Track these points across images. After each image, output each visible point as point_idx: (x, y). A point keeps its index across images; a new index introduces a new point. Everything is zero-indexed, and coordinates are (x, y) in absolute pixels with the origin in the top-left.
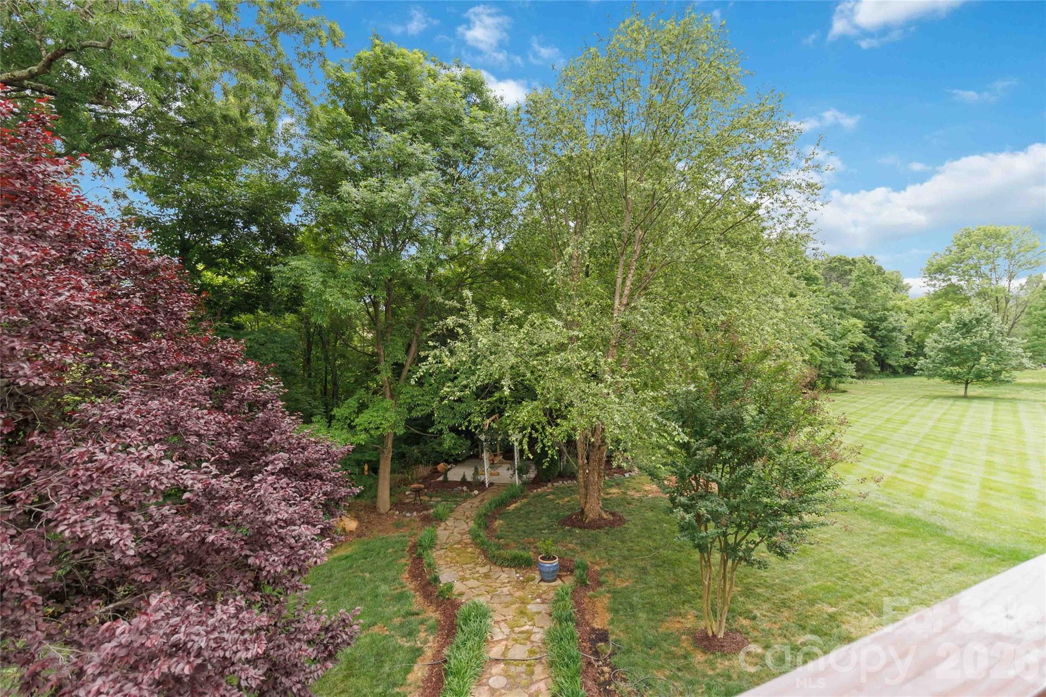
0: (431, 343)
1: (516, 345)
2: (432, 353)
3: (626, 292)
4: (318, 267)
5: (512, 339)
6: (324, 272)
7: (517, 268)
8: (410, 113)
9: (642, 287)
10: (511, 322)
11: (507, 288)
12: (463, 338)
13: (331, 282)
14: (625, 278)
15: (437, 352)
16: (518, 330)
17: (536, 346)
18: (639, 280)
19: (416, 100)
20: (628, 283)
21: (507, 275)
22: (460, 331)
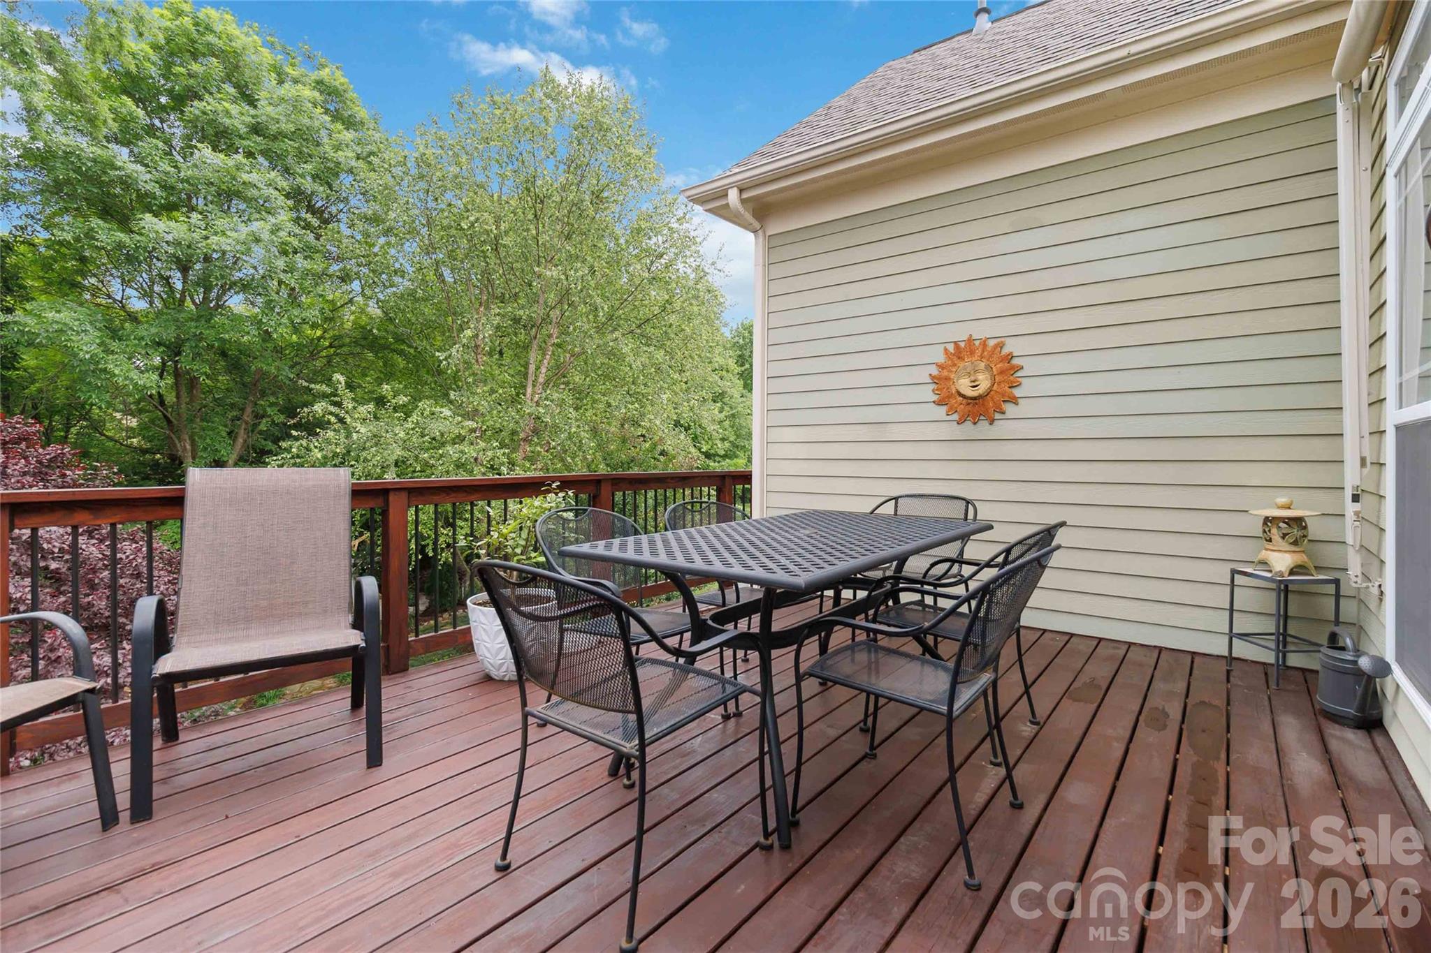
0: (294, 433)
1: (402, 435)
2: (297, 444)
3: (541, 380)
4: (91, 323)
5: (397, 430)
6: (100, 330)
7: (399, 339)
8: (243, 123)
9: (559, 375)
10: (395, 409)
11: (385, 364)
12: (336, 427)
13: (114, 345)
14: (540, 364)
15: (304, 443)
16: (405, 420)
17: (427, 438)
18: (558, 367)
19: (252, 102)
20: (544, 370)
21: (386, 347)
22: (333, 419)
